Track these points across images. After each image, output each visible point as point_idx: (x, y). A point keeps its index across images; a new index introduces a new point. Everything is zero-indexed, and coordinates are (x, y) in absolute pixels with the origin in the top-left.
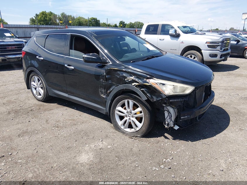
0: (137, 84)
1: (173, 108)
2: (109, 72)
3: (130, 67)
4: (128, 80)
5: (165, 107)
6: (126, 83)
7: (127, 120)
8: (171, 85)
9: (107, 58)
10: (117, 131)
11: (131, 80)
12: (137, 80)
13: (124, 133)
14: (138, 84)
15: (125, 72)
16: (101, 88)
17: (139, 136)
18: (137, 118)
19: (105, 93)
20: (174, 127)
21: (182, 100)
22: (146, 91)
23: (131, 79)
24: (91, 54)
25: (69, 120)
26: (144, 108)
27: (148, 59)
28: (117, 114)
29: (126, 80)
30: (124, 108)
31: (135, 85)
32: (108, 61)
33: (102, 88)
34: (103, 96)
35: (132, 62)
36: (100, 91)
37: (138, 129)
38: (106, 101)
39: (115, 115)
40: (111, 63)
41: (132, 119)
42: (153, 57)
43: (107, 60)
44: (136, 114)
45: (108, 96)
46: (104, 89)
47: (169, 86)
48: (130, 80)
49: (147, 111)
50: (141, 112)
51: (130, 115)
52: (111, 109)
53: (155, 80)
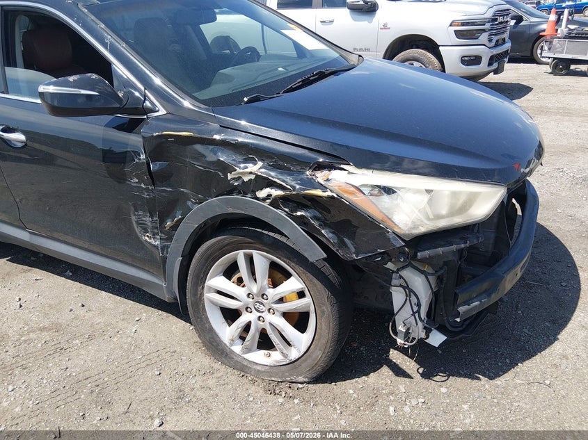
0: (276, 193)
1: (422, 272)
2: (160, 147)
3: (243, 123)
4: (240, 178)
5: (394, 275)
6: (232, 190)
7: (250, 322)
8: (417, 191)
9: (143, 88)
10: (218, 365)
11: (253, 177)
12: (273, 175)
13: (243, 368)
14: (280, 193)
15: (224, 144)
16: (136, 210)
17: (301, 379)
18: (287, 316)
19: (157, 228)
20: (428, 337)
21: (463, 246)
22: (315, 218)
23: (251, 173)
24: (71, 79)
25: (42, 330)
26: (311, 281)
27: (307, 83)
28: (214, 303)
29: (230, 176)
30: (235, 278)
31: (269, 196)
32: (151, 102)
33: (141, 213)
34: (152, 241)
35: (249, 102)
36: (138, 224)
37: (294, 354)
38: (164, 260)
39: (204, 306)
40: (162, 112)
41: (269, 318)
42: (322, 76)
43: (145, 96)
44: (281, 300)
45: (170, 239)
46: (151, 216)
47: (409, 197)
48: (246, 179)
49: (325, 293)
50: (301, 295)
51: (262, 303)
52: (189, 285)
53: (350, 173)
